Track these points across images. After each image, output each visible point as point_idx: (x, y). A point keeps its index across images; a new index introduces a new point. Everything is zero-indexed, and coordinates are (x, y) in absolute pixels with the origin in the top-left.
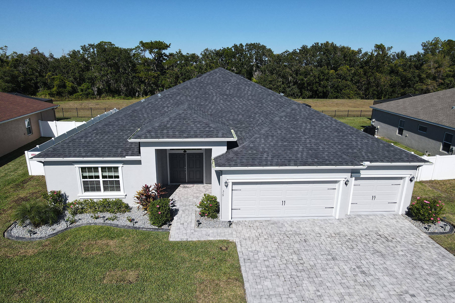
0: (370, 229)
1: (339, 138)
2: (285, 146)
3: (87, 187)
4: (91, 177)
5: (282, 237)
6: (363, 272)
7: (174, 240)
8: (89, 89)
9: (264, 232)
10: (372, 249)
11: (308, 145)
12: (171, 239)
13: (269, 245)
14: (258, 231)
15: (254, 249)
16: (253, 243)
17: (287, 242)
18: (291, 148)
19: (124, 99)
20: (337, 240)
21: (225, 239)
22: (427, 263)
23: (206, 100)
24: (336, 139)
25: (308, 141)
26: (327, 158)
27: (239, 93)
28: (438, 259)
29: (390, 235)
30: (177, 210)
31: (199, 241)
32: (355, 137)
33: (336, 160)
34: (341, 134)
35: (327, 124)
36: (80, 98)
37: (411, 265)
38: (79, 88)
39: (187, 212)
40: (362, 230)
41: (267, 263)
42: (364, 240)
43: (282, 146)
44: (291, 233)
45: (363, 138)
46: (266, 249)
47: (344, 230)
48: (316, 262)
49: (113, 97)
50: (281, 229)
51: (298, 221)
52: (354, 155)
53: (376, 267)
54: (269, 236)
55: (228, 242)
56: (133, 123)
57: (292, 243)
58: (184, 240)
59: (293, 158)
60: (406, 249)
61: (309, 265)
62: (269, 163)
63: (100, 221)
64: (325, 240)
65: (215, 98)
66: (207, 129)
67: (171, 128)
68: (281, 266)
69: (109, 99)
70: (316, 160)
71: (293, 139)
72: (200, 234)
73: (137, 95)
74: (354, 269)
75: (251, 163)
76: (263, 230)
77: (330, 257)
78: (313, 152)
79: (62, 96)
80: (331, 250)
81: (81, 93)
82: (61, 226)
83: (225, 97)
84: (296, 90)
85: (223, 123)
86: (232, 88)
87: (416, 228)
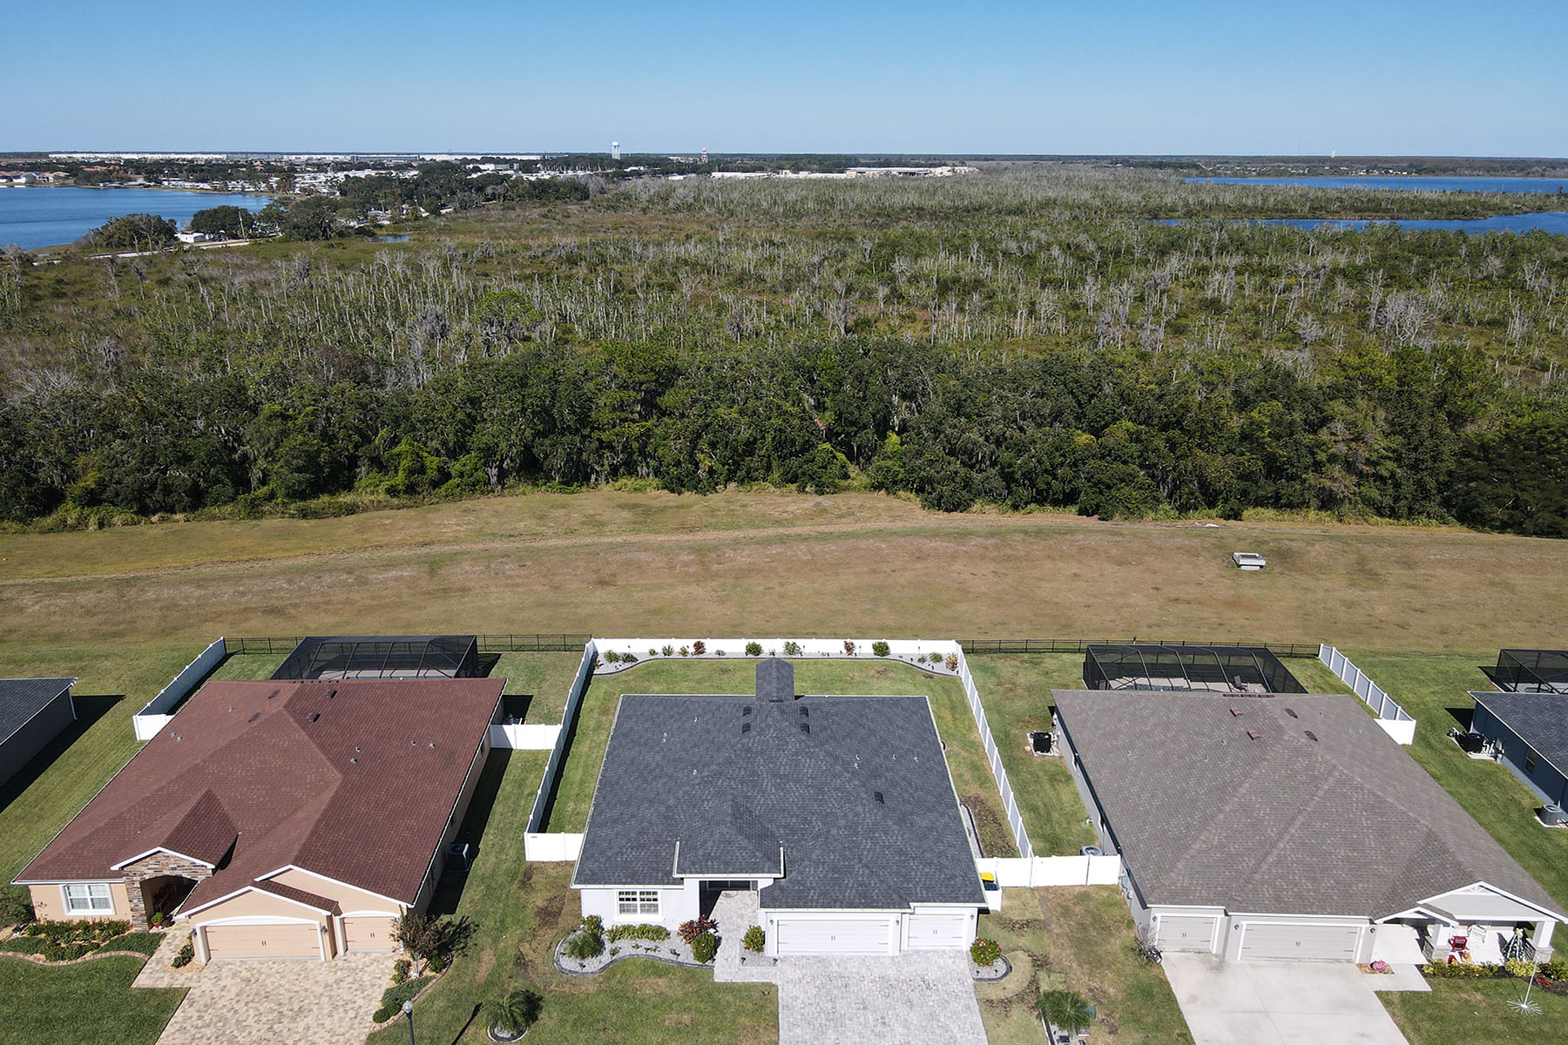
0: (918, 972)
1: (899, 864)
2: (835, 879)
3: (623, 910)
4: (628, 899)
5: (824, 981)
6: (884, 1023)
7: (719, 981)
8: (476, 470)
9: (808, 973)
10: (906, 999)
11: (860, 879)
12: (716, 980)
13: (809, 991)
14: (802, 972)
15: (794, 995)
16: (794, 987)
17: (828, 987)
18: (840, 882)
19: (560, 491)
20: (878, 986)
21: (768, 981)
23: (754, 787)
24: (894, 867)
25: (861, 873)
26: (875, 898)
27: (796, 772)
28: (961, 1012)
29: (935, 981)
30: (720, 938)
31: (743, 983)
33: (884, 900)
34: (903, 858)
35: (891, 841)
36: (458, 494)
38: (455, 467)
39: (730, 941)
40: (910, 972)
41: (802, 1011)
42: (904, 987)
43: (832, 879)
44: (835, 975)
46: (806, 995)
47: (891, 973)
49: (535, 485)
50: (826, 969)
51: (846, 959)
52: (908, 892)
54: (812, 979)
55: (771, 985)
56: (670, 831)
57: (832, 989)
58: (729, 981)
59: (840, 897)
60: (939, 999)
62: (814, 904)
63: (641, 951)
64: (866, 985)
65: (765, 783)
66: (753, 860)
67: (715, 857)
68: (814, 1014)
69: (524, 494)
70: (863, 901)
71: (845, 870)
72: (744, 975)
73: (593, 480)
75: (796, 905)
76: (808, 970)
77: (862, 1006)
78: (864, 888)
79: (417, 494)
80: (867, 997)
81: (457, 480)
82: (605, 958)
83: (778, 781)
84: (998, 483)
85: (772, 835)
86: (789, 762)
87: (967, 972)
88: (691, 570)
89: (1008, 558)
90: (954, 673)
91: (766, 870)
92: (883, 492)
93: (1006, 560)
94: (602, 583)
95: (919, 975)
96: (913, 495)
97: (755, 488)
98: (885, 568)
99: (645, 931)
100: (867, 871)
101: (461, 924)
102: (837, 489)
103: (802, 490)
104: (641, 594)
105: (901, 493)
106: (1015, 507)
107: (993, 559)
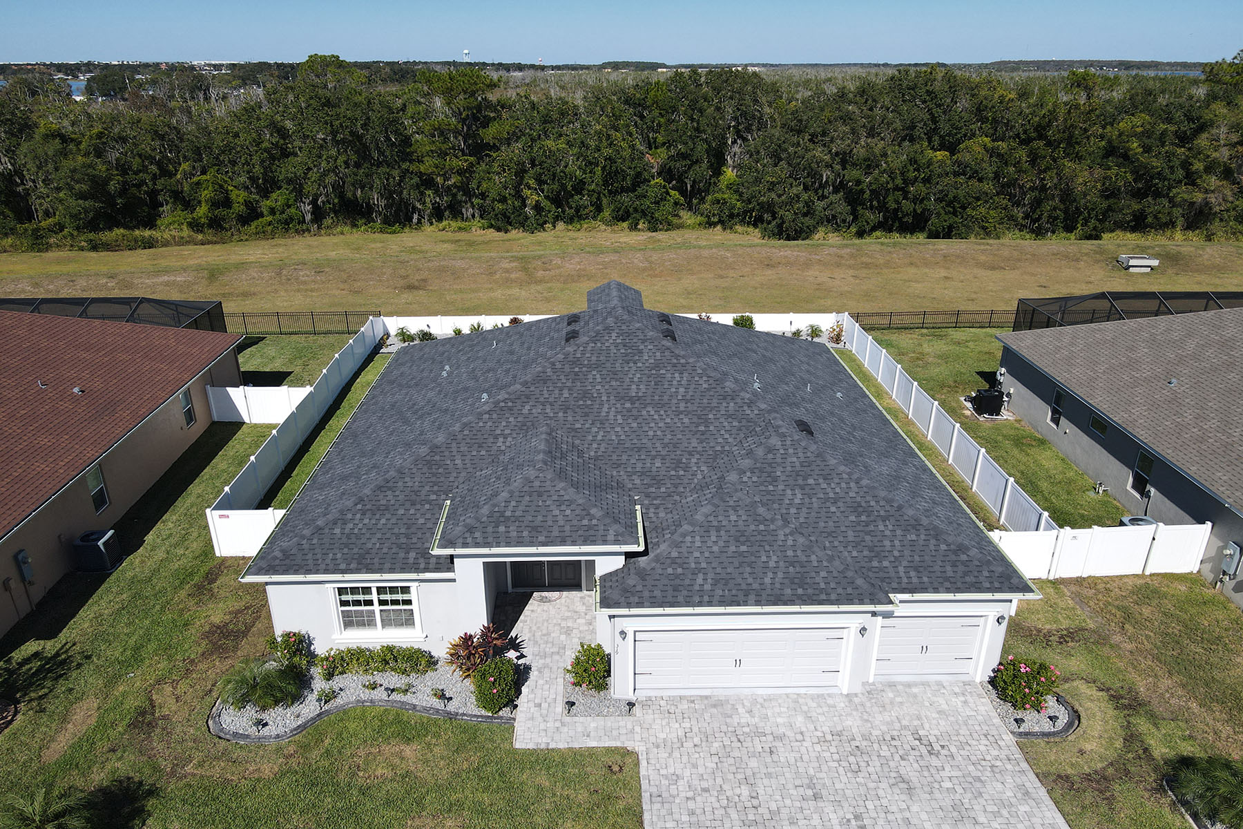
0: (905, 722)
1: (858, 528)
2: (741, 554)
3: (349, 622)
4: (358, 603)
5: (727, 742)
7: (523, 747)
8: (289, 207)
9: (695, 729)
10: (893, 775)
11: (790, 553)
12: (518, 745)
13: (700, 762)
14: (683, 725)
15: (671, 770)
16: (670, 755)
17: (736, 753)
18: (753, 559)
19: (381, 231)
20: (833, 750)
21: (619, 744)
22: (989, 809)
23: (586, 415)
24: (850, 533)
25: (790, 542)
26: (822, 585)
27: (658, 392)
28: (1013, 800)
29: (941, 738)
30: (528, 668)
31: (570, 749)
32: (890, 527)
33: (840, 590)
34: (863, 518)
35: (838, 490)
36: (269, 231)
37: (955, 814)
38: (265, 204)
39: (547, 673)
40: (888, 723)
41: (691, 805)
42: (885, 752)
43: (736, 555)
44: (747, 730)
45: (909, 528)
46: (694, 771)
47: (853, 723)
48: (781, 804)
49: (354, 225)
50: (728, 720)
51: (765, 700)
52: (881, 574)
53: (890, 817)
54: (704, 739)
55: (626, 753)
56: (435, 484)
57: (745, 758)
58: (543, 746)
59: (756, 586)
60: (959, 774)
61: (767, 811)
62: (706, 598)
63: (380, 694)
64: (810, 749)
65: (605, 409)
66: (585, 522)
67: (513, 519)
68: (716, 812)
69: (342, 233)
70: (800, 591)
71: (759, 538)
72: (572, 733)
73: (415, 220)
74: (849, 820)
75: (671, 599)
76: (694, 722)
77: (810, 792)
78: (798, 569)
79: (223, 228)
80: (817, 774)
81: (269, 218)
82: (309, 707)
83: (628, 405)
84: (842, 208)
85: (620, 485)
86: (645, 378)
87: (997, 721)
88: (513, 276)
89: (867, 266)
90: (841, 345)
91: (611, 537)
92: (719, 227)
93: (866, 268)
94: (411, 287)
95: (905, 728)
96: (751, 229)
97: (586, 226)
98: (731, 273)
99: (391, 658)
100: (801, 540)
101: (57, 654)
102: (670, 226)
103: (634, 227)
104: (454, 297)
105: (739, 228)
106: (860, 234)
107: (850, 267)
